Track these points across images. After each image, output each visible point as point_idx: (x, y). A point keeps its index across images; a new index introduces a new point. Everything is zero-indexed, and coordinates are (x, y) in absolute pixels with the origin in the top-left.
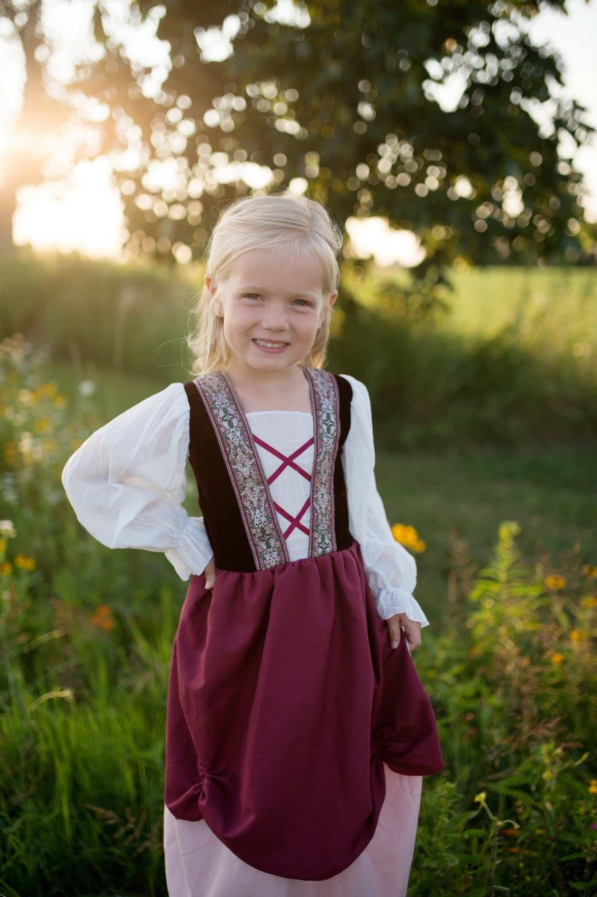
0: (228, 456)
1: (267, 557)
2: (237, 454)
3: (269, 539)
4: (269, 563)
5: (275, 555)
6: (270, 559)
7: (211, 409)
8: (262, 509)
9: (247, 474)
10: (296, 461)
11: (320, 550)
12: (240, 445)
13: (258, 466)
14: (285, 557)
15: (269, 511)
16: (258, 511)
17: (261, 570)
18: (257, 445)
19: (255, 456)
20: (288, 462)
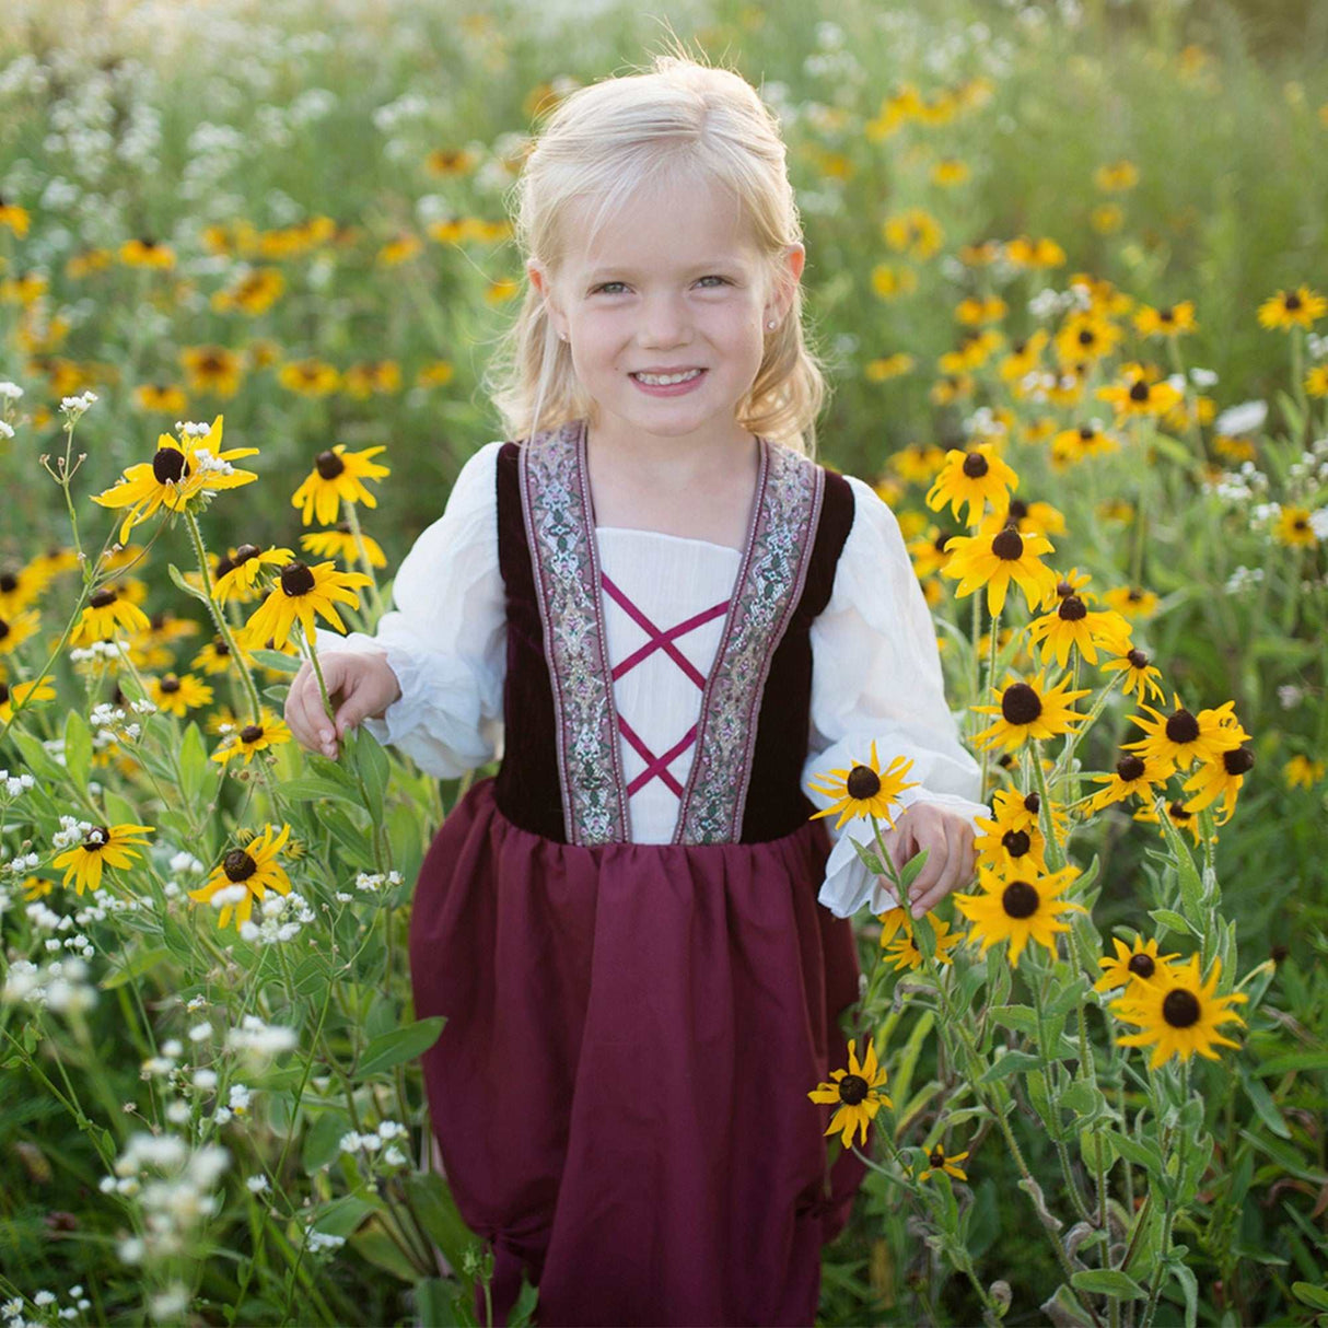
0: (548, 606)
1: (589, 822)
2: (565, 605)
3: (598, 787)
4: (591, 836)
5: (604, 820)
6: (594, 827)
7: (531, 509)
8: (595, 725)
9: (574, 651)
10: (678, 643)
11: (700, 834)
12: (572, 588)
13: (598, 638)
14: (623, 831)
15: (607, 732)
16: (585, 728)
17: (574, 844)
18: (605, 594)
19: (597, 615)
20: (662, 640)
